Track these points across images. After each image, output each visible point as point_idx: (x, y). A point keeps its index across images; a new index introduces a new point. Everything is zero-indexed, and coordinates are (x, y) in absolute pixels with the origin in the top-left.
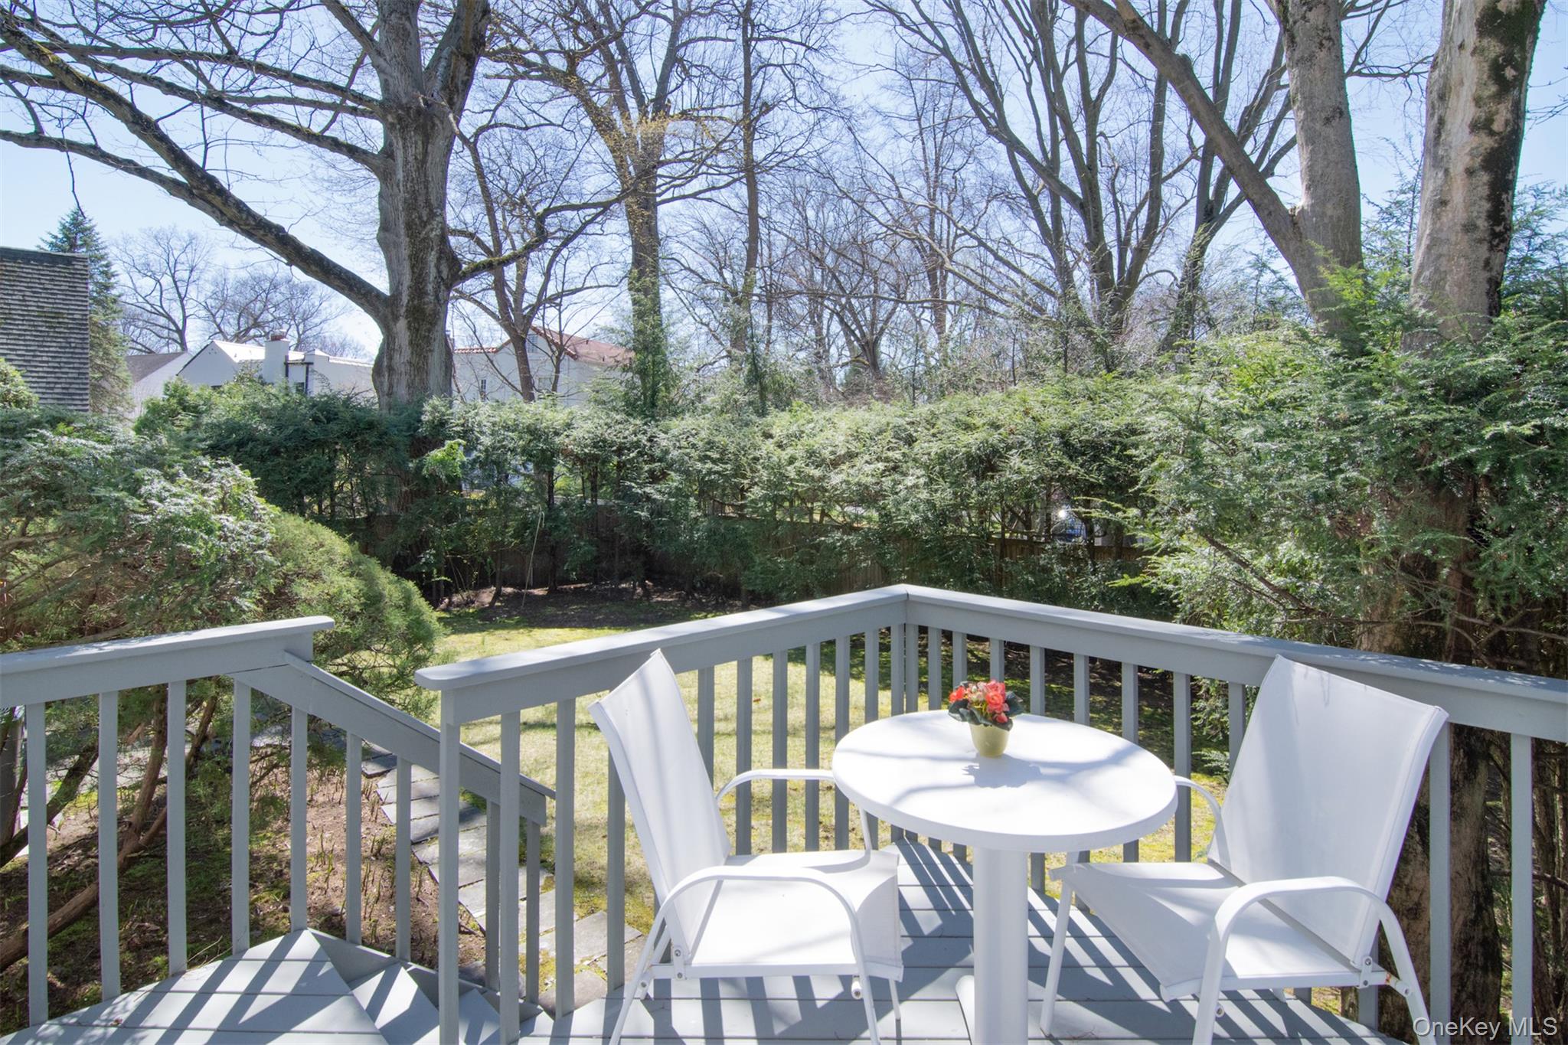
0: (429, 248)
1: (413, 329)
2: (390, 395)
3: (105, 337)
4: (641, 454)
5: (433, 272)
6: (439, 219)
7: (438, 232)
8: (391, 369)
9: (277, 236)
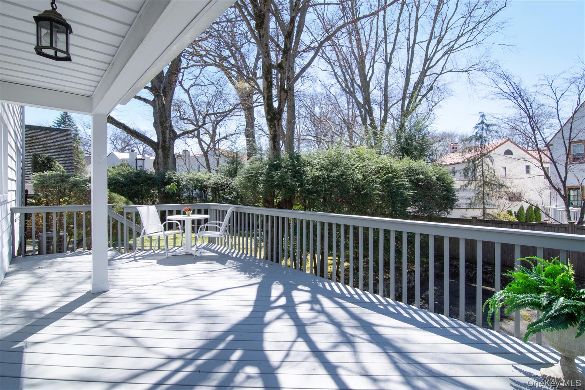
0: (167, 129)
1: (164, 152)
2: (158, 170)
3: (77, 151)
4: (227, 187)
5: (168, 136)
6: (169, 121)
7: (169, 124)
8: (158, 163)
9: (123, 126)
